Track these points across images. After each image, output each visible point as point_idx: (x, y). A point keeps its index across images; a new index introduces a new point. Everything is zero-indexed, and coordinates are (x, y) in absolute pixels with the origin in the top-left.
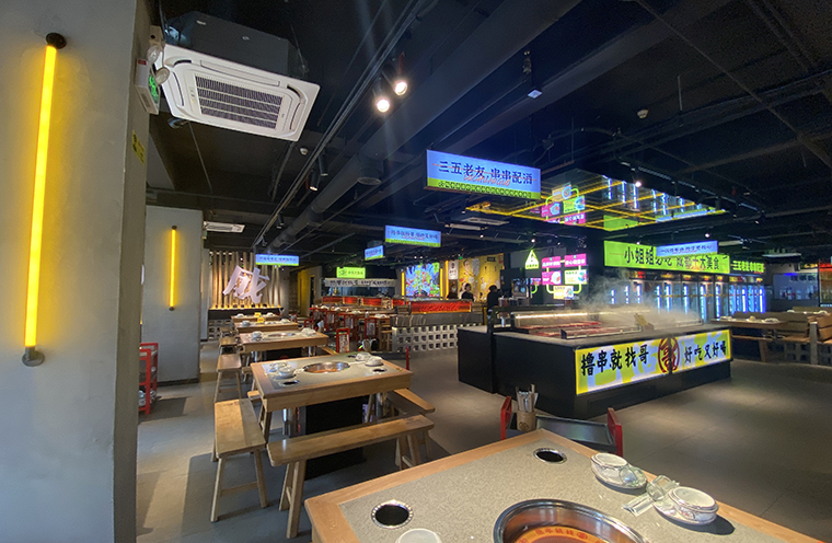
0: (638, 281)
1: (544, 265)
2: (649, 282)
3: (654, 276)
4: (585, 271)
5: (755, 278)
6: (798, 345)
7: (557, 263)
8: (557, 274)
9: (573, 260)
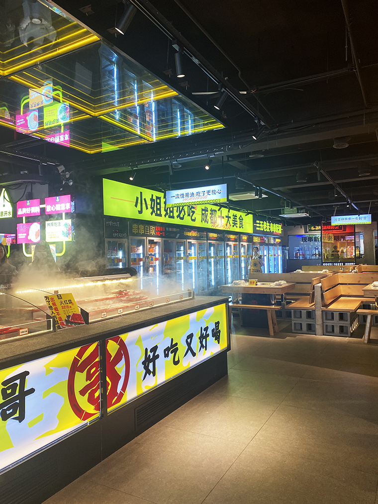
0: (156, 239)
1: (20, 212)
2: (170, 240)
3: (176, 233)
4: (69, 221)
5: (274, 238)
6: (304, 313)
7: (36, 210)
8: (35, 227)
9: (55, 203)
